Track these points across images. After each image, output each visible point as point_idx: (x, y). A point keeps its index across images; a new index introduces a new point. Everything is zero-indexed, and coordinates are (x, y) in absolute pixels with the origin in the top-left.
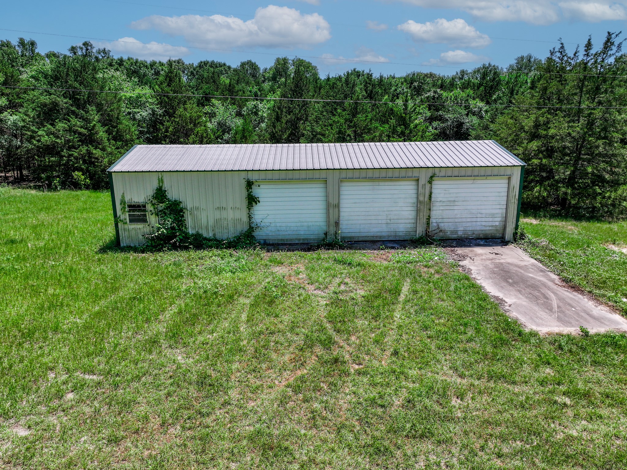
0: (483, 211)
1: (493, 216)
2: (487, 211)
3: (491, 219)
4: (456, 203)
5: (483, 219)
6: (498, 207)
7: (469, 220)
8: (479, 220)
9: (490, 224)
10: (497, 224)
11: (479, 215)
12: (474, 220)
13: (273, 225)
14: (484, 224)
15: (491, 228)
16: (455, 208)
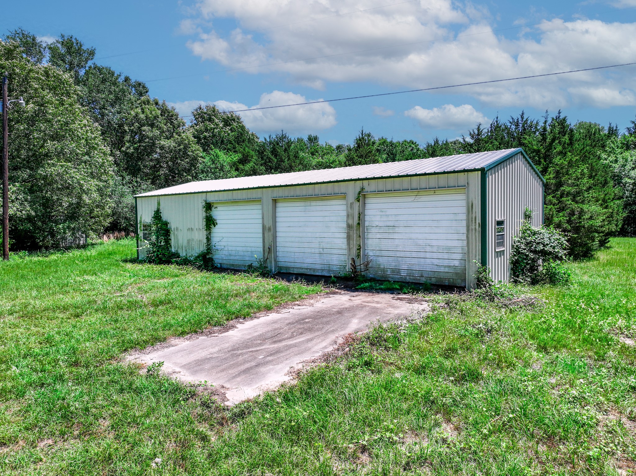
0: (434, 243)
1: (449, 250)
2: (441, 243)
3: (446, 256)
4: (397, 230)
5: (435, 255)
6: (456, 236)
7: (414, 255)
8: (428, 255)
9: (446, 263)
10: (457, 263)
11: (428, 249)
12: (422, 255)
13: (226, 249)
14: (436, 262)
15: (447, 270)
16: (396, 236)
